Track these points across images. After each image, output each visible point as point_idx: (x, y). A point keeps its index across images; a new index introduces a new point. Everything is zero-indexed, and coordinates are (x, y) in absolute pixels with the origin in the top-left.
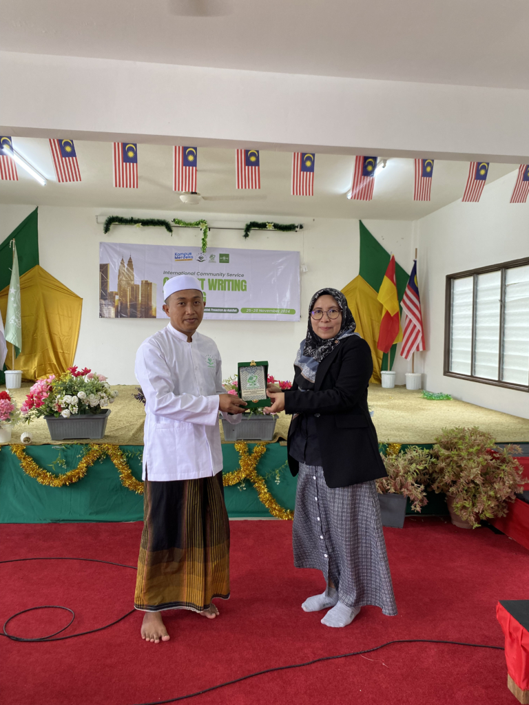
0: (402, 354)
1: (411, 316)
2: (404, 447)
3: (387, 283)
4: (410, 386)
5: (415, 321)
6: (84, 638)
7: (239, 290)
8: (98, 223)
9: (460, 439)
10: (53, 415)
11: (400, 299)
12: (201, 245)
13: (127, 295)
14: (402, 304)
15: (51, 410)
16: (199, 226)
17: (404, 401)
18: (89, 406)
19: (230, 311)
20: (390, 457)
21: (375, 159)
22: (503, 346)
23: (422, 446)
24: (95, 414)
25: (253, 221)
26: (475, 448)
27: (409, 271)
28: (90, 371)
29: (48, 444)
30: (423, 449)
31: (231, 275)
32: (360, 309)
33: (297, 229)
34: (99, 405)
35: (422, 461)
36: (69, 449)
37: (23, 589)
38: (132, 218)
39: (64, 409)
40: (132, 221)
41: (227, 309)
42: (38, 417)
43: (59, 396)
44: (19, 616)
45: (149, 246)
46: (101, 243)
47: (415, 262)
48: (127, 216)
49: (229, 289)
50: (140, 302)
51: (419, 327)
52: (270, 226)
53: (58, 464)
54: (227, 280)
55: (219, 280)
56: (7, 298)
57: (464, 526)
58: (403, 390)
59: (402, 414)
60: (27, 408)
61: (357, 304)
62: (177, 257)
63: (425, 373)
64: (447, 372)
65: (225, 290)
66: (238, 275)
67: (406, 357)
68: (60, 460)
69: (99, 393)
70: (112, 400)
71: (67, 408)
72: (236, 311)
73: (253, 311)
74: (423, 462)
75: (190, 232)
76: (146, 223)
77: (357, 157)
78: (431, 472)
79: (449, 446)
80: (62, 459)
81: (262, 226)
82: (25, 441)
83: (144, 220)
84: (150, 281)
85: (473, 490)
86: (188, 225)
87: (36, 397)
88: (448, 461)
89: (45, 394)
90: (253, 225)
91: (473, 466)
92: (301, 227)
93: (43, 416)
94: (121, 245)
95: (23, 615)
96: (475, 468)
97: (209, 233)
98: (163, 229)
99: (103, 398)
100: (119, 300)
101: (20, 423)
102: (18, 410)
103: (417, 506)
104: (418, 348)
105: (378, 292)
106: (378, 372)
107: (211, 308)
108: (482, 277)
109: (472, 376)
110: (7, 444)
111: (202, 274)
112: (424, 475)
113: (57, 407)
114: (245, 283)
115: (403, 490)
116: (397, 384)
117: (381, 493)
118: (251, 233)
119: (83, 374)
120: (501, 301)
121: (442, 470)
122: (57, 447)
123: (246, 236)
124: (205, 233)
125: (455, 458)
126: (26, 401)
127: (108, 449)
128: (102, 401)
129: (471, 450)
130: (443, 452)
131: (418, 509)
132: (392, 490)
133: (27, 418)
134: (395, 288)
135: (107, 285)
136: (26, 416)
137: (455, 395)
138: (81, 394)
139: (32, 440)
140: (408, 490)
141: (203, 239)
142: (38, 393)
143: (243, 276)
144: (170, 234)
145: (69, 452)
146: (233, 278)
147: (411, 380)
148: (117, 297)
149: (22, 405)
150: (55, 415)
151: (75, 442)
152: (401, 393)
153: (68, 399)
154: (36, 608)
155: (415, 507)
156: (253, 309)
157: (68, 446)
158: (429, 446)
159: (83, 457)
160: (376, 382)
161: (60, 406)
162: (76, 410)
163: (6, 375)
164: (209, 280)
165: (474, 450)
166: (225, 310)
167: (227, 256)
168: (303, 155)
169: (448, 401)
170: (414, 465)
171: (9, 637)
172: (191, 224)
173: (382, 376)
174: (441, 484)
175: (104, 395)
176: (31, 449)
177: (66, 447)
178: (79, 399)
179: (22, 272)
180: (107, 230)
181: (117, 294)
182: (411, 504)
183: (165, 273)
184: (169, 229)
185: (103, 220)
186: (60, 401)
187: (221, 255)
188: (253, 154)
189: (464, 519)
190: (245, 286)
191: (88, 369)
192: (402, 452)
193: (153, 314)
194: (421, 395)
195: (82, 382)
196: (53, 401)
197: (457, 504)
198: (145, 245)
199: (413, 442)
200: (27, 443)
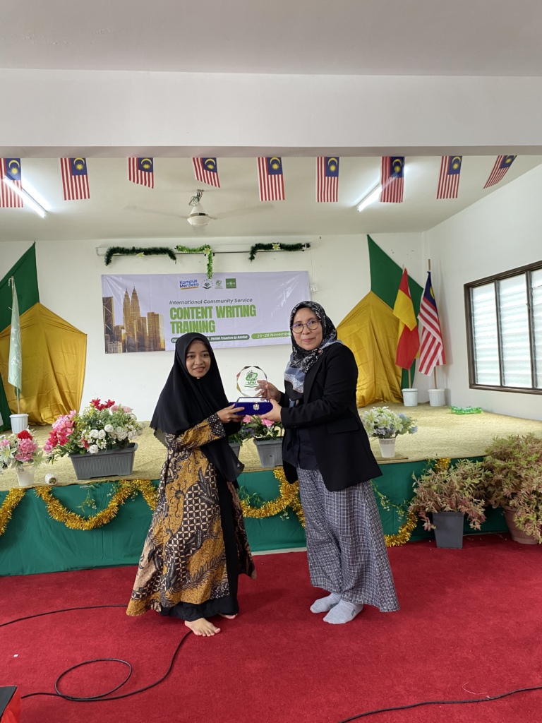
0: (421, 370)
1: (429, 328)
2: (454, 462)
3: (402, 298)
4: (434, 402)
5: (434, 333)
6: (147, 693)
7: (248, 316)
8: (98, 255)
9: (515, 448)
10: (78, 453)
11: (417, 312)
12: (207, 272)
13: (133, 329)
14: (419, 317)
15: (76, 446)
16: (204, 251)
17: (433, 418)
18: (117, 440)
19: (241, 337)
20: (441, 473)
21: (402, 159)
22: (535, 351)
23: (474, 459)
24: (123, 448)
25: (258, 242)
26: (534, 456)
27: (423, 283)
28: (114, 403)
29: (75, 484)
30: (474, 462)
31: (239, 301)
32: (375, 326)
33: (304, 248)
34: (127, 438)
35: (475, 475)
36: (98, 487)
37: (68, 643)
38: (134, 248)
39: (91, 444)
40: (134, 251)
41: (237, 336)
42: (62, 456)
43: (84, 431)
44: (70, 673)
45: (153, 275)
46: (102, 276)
47: (429, 273)
48: (129, 247)
49: (238, 316)
50: (148, 335)
51: (438, 339)
52: (276, 247)
53: (87, 505)
54: (235, 306)
55: (227, 307)
56: (9, 339)
57: (528, 542)
58: (427, 407)
59: (437, 430)
60: (51, 447)
61: (371, 321)
62: (183, 285)
63: (449, 387)
64: (473, 384)
65: (234, 316)
66: (247, 300)
67: (426, 373)
68: (88, 500)
69: (127, 425)
70: (140, 432)
71: (95, 443)
72: (246, 337)
73: (263, 336)
74: (477, 476)
75: (195, 258)
76: (148, 252)
77: (383, 158)
78: (486, 486)
79: (504, 456)
80: (91, 499)
81: (268, 247)
82: (50, 482)
83: (146, 249)
84: (156, 313)
85: (535, 501)
86: (192, 251)
87: (60, 434)
88: (504, 472)
89: (69, 430)
90: (257, 248)
91: (535, 475)
92: (308, 246)
93: (67, 454)
94: (124, 276)
95: (74, 671)
96: (537, 477)
97: (213, 258)
98: (167, 257)
99: (131, 430)
100: (126, 334)
101: (43, 465)
102: (40, 449)
103: (476, 523)
104: (438, 364)
105: (393, 308)
106: (399, 391)
107: (220, 336)
108: (503, 283)
109: (501, 386)
110: (31, 487)
111: (209, 302)
112: (479, 490)
113: (83, 443)
114: (255, 308)
115: (460, 507)
116: (420, 402)
117: (436, 511)
118: (257, 255)
119: (107, 407)
120: (528, 304)
121: (499, 483)
122: (85, 486)
123: (252, 258)
124: (210, 258)
125: (514, 468)
126: (49, 439)
127: (140, 485)
128: (130, 433)
129: (529, 459)
130: (499, 463)
131: (478, 526)
132: (448, 508)
133: (51, 458)
134: (410, 301)
135: (112, 318)
136: (50, 455)
137: (485, 408)
138: (108, 427)
139: (59, 481)
140: (465, 506)
141: (208, 265)
142: (62, 430)
143: (251, 300)
144: (174, 261)
145: (98, 492)
146: (242, 304)
147: (435, 396)
148: (123, 332)
149: (45, 444)
150: (81, 452)
151: (104, 480)
152: (427, 410)
153: (95, 433)
154: (87, 663)
155: (474, 524)
156: (264, 334)
157: (97, 485)
158: (481, 459)
159: (113, 495)
160: (398, 402)
161: (86, 442)
162: (104, 444)
163: (12, 421)
164: (217, 307)
165: (533, 457)
166: (235, 338)
167: (234, 280)
168: (327, 159)
169: (479, 414)
170: (469, 479)
171: (64, 697)
172: (194, 251)
173: (404, 394)
174: (499, 498)
175: (132, 427)
176: (56, 491)
177: (95, 486)
178: (107, 433)
179: (21, 312)
180: (108, 262)
181: (123, 328)
182: (469, 522)
183: (171, 303)
184: (173, 256)
185: (104, 251)
186: (86, 436)
187: (228, 281)
188: (275, 162)
189: (529, 534)
190: (255, 311)
191: (112, 401)
192: (452, 467)
193: (162, 347)
194: (449, 411)
195: (108, 415)
196: (79, 437)
197: (519, 518)
198: (149, 275)
199: (463, 456)
200: (52, 484)
